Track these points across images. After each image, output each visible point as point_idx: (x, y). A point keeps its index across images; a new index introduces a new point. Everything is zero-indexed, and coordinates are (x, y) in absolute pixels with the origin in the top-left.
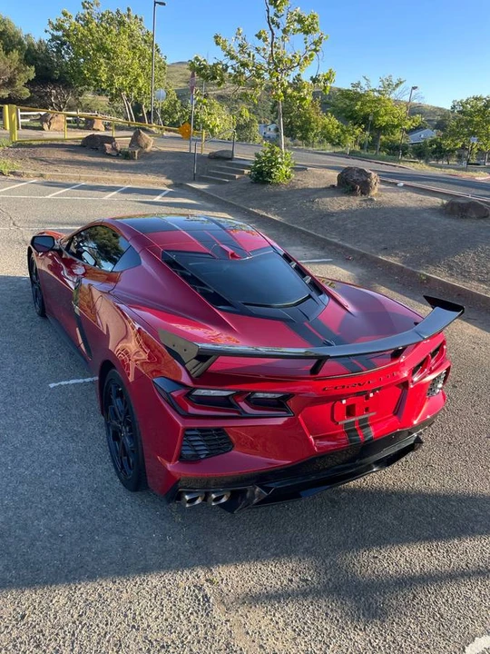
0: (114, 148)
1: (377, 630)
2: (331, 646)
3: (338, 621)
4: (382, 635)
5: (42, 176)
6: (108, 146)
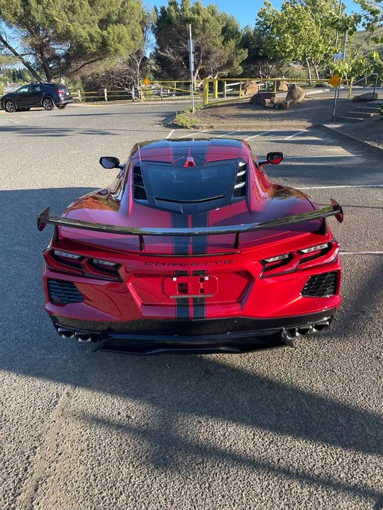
0: (272, 102)
1: (145, 472)
2: (101, 467)
3: (124, 453)
4: (145, 477)
5: (212, 127)
6: (268, 100)
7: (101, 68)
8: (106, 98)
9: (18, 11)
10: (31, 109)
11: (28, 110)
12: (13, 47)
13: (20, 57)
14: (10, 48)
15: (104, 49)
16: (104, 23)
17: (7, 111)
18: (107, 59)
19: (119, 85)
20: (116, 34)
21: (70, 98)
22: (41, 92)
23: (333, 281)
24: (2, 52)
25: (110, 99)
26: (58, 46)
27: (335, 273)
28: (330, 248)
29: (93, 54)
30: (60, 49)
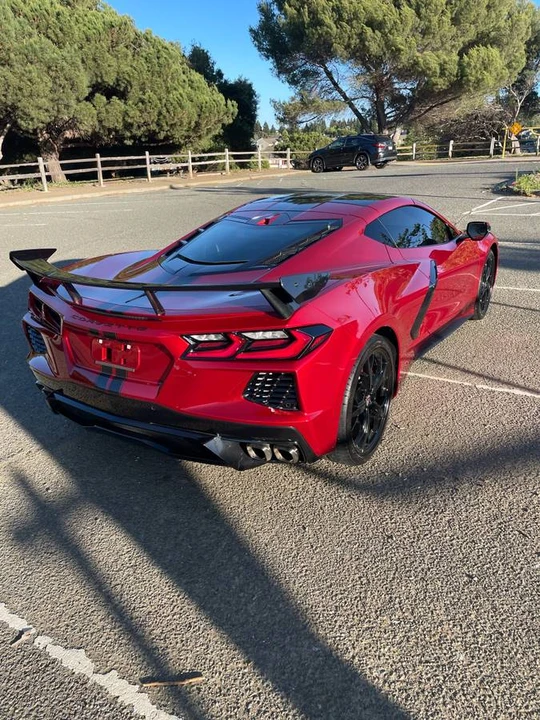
7: (459, 109)
8: (450, 154)
9: (353, 42)
10: (344, 168)
11: (340, 170)
12: (344, 89)
13: (349, 102)
14: (341, 91)
15: (459, 85)
17: (313, 171)
18: (464, 96)
19: (483, 134)
20: (481, 59)
21: (393, 153)
22: (357, 147)
23: (292, 388)
24: (330, 97)
25: (456, 155)
26: (402, 85)
27: (292, 376)
28: (292, 339)
29: (445, 92)
30: (405, 88)
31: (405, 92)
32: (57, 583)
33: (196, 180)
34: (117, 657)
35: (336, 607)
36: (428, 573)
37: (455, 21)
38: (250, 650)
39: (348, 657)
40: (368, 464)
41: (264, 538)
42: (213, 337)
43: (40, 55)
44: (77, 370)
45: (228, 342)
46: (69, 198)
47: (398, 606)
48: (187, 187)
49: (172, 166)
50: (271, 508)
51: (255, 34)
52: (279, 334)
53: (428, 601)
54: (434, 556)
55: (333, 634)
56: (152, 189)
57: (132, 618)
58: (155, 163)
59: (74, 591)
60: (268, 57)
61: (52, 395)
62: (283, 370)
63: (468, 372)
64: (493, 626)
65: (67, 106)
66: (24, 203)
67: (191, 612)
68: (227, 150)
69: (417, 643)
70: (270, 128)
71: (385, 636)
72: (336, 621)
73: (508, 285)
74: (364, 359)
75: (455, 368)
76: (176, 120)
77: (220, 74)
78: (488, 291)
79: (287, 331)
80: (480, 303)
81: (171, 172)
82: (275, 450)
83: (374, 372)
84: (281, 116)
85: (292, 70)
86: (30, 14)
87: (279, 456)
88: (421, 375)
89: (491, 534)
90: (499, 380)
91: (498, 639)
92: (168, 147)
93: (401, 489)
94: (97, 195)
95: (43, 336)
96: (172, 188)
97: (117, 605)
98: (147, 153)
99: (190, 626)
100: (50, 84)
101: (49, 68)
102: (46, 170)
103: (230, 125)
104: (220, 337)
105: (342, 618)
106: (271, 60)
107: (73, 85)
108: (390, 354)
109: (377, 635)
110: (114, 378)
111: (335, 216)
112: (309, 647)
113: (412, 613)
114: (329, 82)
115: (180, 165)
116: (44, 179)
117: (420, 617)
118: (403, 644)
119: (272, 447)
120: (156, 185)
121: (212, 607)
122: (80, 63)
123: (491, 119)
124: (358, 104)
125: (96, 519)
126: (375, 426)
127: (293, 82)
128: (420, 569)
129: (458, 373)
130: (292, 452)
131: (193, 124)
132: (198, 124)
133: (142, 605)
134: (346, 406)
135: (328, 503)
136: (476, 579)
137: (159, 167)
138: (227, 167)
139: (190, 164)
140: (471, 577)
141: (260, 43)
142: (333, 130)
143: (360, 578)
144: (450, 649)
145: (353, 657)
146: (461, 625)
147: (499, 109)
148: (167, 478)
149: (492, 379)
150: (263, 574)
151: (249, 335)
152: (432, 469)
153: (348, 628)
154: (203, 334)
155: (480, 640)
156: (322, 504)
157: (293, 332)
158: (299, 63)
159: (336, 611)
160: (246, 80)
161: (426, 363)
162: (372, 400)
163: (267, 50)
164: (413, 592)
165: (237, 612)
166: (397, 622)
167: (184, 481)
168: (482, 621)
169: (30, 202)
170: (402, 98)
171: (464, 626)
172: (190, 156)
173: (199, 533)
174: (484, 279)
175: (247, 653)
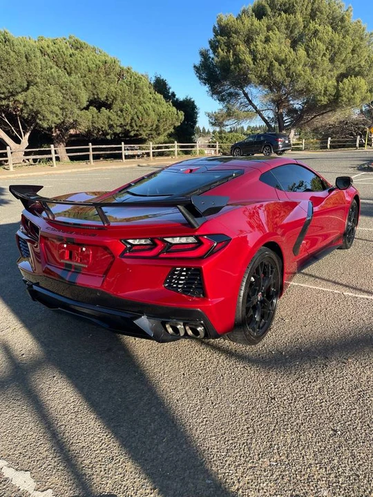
7: (333, 118)
8: (329, 147)
9: (264, 73)
10: (255, 155)
12: (256, 104)
13: (259, 112)
14: (253, 106)
15: (335, 102)
16: (341, 78)
18: (338, 109)
19: (352, 134)
20: (351, 86)
21: (289, 145)
22: (264, 141)
23: (200, 280)
24: (246, 109)
25: (332, 147)
26: (296, 102)
27: (199, 270)
28: (200, 243)
29: (325, 107)
30: (297, 104)
31: (297, 106)
32: (17, 422)
33: (155, 161)
34: (54, 479)
35: (227, 450)
36: (302, 427)
37: (332, 60)
38: (157, 480)
39: (234, 489)
40: (260, 345)
41: (177, 395)
42: (143, 242)
43: (57, 80)
44: (49, 267)
45: (154, 245)
46: (70, 171)
47: (276, 451)
48: (149, 166)
49: (139, 152)
50: (184, 374)
51: (197, 69)
52: (191, 240)
53: (301, 448)
54: (307, 414)
55: (223, 471)
56: (125, 166)
57: (69, 451)
58: (128, 150)
59: (29, 428)
60: (205, 84)
61: (31, 286)
62: (193, 265)
63: (338, 283)
64: (351, 469)
65: (72, 113)
66: (39, 173)
67: (114, 448)
68: (176, 142)
69: (290, 481)
70: (207, 131)
71: (265, 474)
72: (226, 461)
73: (368, 227)
74: (256, 263)
75: (328, 281)
76: (143, 123)
77: (173, 95)
78: (353, 229)
79: (196, 237)
80: (347, 237)
81: (138, 156)
82: (187, 328)
83: (265, 276)
84: (213, 121)
85: (221, 92)
86: (51, 54)
87: (190, 332)
88: (302, 285)
89: (352, 399)
90: (361, 290)
91: (355, 480)
92: (137, 140)
93: (284, 364)
94: (88, 169)
95: (29, 244)
96: (139, 166)
97: (59, 440)
98: (123, 143)
99: (113, 459)
100: (61, 98)
101: (62, 88)
102: (56, 153)
103: (179, 126)
104: (148, 242)
105: (231, 459)
106: (207, 85)
107: (77, 98)
108: (277, 263)
109: (258, 473)
110: (73, 272)
111: (240, 168)
112: (204, 480)
113: (287, 457)
114: (246, 100)
115: (144, 151)
116: (54, 159)
117: (294, 460)
118: (278, 481)
119: (184, 325)
120: (127, 164)
121: (130, 446)
122: (82, 84)
123: (357, 124)
124: (266, 114)
125: (54, 377)
126: (266, 317)
127: (222, 100)
128: (295, 423)
129: (330, 284)
130: (199, 329)
131: (155, 126)
132: (157, 126)
133: (78, 441)
134: (241, 298)
135: (227, 372)
136: (339, 433)
137: (130, 153)
138: (176, 153)
139: (151, 151)
140: (336, 431)
141: (200, 74)
142: (249, 132)
143: (248, 428)
144: (316, 486)
145: (238, 489)
146: (326, 468)
147: (362, 118)
148: (109, 350)
149: (355, 289)
150: (173, 422)
151: (169, 240)
152: (308, 350)
153: (236, 466)
154: (136, 239)
155: (340, 480)
156: (223, 372)
157: (201, 238)
158: (226, 88)
159: (227, 453)
160: (190, 99)
161: (306, 277)
162: (263, 296)
163: (205, 79)
164: (289, 441)
165: (150, 450)
166: (274, 464)
167: (121, 353)
168: (343, 465)
169: (44, 173)
170: (295, 111)
171: (328, 469)
172: (151, 146)
173: (128, 389)
174: (349, 220)
175: (154, 482)
